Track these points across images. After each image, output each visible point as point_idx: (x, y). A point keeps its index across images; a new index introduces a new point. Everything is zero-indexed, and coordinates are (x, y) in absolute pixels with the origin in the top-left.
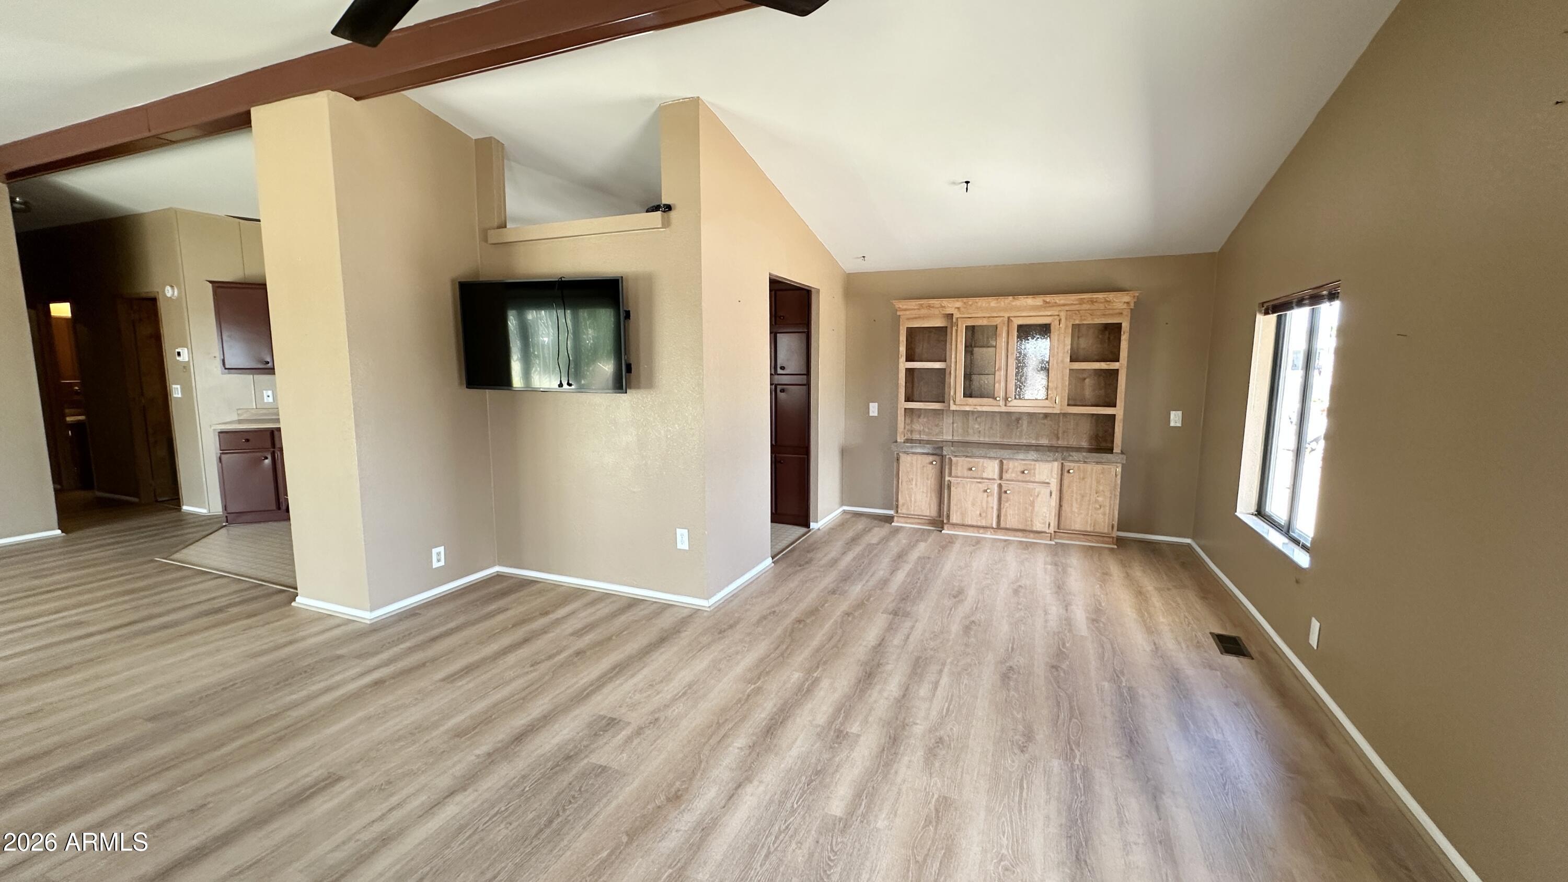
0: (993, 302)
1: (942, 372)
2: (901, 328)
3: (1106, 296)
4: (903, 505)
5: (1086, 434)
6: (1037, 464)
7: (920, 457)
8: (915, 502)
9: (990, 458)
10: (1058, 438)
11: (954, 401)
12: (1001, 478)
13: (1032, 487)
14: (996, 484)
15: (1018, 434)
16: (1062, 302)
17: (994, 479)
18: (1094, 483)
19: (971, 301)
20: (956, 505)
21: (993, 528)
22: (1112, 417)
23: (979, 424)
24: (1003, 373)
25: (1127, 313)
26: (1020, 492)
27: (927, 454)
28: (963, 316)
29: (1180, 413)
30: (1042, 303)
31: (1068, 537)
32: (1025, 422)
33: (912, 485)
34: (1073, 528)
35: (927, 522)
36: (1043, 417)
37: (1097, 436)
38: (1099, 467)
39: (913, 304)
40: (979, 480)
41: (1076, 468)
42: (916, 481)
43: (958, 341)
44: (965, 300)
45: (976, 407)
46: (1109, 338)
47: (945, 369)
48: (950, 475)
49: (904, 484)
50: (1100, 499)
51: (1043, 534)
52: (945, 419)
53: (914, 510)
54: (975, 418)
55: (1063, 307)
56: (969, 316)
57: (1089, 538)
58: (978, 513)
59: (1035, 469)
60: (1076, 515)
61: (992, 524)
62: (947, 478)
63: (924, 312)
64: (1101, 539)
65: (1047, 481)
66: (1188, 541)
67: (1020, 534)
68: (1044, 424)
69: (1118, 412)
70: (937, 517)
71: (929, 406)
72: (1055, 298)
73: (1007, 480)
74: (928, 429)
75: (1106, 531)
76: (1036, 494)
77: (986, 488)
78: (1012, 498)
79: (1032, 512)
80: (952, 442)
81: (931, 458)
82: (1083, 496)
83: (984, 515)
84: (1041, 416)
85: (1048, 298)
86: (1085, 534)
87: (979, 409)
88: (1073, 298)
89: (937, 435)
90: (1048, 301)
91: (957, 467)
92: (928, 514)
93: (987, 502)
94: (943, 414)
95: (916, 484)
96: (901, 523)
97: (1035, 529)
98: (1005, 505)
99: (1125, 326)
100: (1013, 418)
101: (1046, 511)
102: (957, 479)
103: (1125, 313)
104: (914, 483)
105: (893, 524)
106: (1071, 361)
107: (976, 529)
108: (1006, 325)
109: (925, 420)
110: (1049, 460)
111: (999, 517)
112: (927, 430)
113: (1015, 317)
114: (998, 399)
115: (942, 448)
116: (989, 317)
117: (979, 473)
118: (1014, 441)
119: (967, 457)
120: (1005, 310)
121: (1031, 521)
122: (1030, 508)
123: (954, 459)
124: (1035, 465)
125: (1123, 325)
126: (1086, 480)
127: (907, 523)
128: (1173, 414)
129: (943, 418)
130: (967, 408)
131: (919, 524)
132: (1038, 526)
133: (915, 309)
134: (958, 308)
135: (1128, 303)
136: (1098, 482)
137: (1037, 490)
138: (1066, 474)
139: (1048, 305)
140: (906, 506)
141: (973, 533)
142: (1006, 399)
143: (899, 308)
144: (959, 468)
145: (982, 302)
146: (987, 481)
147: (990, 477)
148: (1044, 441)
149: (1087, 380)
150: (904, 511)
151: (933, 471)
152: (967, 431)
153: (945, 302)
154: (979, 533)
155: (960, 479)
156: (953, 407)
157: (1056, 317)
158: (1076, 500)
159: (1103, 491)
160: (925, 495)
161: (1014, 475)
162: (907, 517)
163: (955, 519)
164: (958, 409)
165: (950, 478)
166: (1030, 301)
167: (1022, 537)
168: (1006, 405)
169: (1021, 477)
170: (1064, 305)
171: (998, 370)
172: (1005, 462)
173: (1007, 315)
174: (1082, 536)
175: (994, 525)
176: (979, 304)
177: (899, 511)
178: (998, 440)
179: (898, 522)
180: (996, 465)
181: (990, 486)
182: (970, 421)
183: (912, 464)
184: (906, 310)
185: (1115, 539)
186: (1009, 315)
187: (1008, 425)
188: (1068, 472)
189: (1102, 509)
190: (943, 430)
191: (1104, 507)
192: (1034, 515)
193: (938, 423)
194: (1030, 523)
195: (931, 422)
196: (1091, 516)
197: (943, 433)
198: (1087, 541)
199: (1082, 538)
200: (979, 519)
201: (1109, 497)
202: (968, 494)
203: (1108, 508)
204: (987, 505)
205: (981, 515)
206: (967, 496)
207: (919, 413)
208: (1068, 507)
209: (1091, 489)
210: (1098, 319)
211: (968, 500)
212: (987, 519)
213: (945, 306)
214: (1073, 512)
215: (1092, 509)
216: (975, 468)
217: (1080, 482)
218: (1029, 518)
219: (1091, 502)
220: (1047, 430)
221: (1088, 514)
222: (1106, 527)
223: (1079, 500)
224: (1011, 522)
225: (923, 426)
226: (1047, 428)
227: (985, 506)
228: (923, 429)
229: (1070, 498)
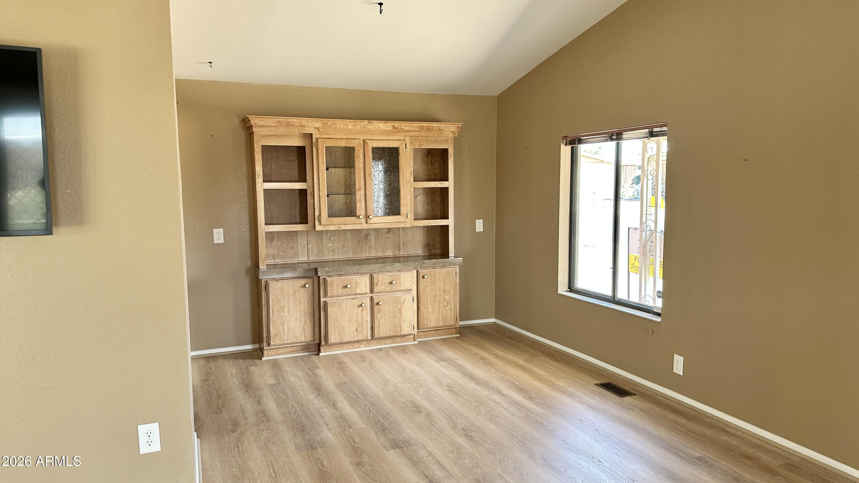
0: (350, 124)
1: (303, 193)
2: (255, 145)
3: (439, 125)
4: (276, 335)
6: (402, 274)
7: (291, 282)
8: (289, 330)
9: (361, 274)
10: (400, 251)
11: (320, 222)
12: (372, 291)
13: (399, 295)
14: (369, 298)
15: (368, 248)
16: (407, 128)
17: (367, 293)
18: (442, 284)
19: (330, 122)
20: (334, 325)
21: (369, 340)
22: (446, 227)
23: (333, 243)
24: (362, 192)
25: (451, 141)
26: (390, 302)
27: (298, 278)
28: (322, 136)
29: (481, 220)
30: (391, 129)
31: (424, 335)
32: (372, 238)
33: (284, 312)
34: (429, 326)
35: (299, 348)
36: (387, 232)
38: (445, 270)
39: (271, 121)
40: (352, 297)
41: (428, 274)
42: (289, 307)
43: (320, 161)
44: (325, 120)
45: (341, 226)
47: (306, 190)
48: (326, 296)
49: (276, 313)
50: (447, 297)
51: (408, 337)
52: (299, 241)
53: (288, 339)
54: (328, 237)
55: (408, 133)
56: (329, 137)
57: (439, 332)
58: (355, 328)
59: (400, 279)
60: (431, 314)
61: (368, 337)
62: (322, 300)
63: (282, 130)
64: (447, 331)
65: (410, 288)
66: (493, 320)
67: (390, 341)
68: (388, 238)
69: (450, 222)
70: (312, 341)
71: (292, 227)
72: (402, 124)
73: (378, 293)
74: (283, 252)
75: (453, 324)
76: (403, 302)
77: (360, 304)
78: (383, 308)
79: (400, 318)
81: (302, 282)
82: (435, 297)
83: (359, 329)
84: (386, 230)
85: (397, 124)
86: (437, 330)
87: (343, 227)
88: (416, 125)
89: (292, 257)
90: (396, 126)
91: (332, 286)
92: (303, 340)
93: (362, 316)
94: (297, 236)
95: (289, 311)
96: (274, 355)
97: (403, 333)
98: (377, 316)
99: (451, 151)
100: (363, 235)
101: (411, 315)
102: (332, 298)
104: (286, 310)
105: (263, 359)
106: (415, 181)
107: (351, 345)
108: (362, 147)
109: (279, 243)
110: (410, 269)
111: (372, 328)
112: (281, 253)
113: (369, 140)
114: (361, 217)
115: (316, 270)
116: (347, 139)
117: (353, 290)
118: (365, 255)
119: (340, 275)
120: (361, 133)
121: (400, 327)
122: (399, 315)
123: (329, 279)
124: (399, 275)
125: (449, 150)
126: (436, 282)
127: (278, 354)
128: (477, 221)
129: (297, 239)
130: (332, 228)
131: (291, 352)
132: (406, 330)
133: (273, 127)
134: (317, 128)
135: (452, 132)
136: (445, 283)
137: (403, 297)
138: (421, 279)
139: (396, 130)
140: (278, 337)
141: (349, 349)
142: (367, 217)
143: (256, 124)
144: (335, 288)
145: (340, 123)
146: (360, 296)
147: (363, 292)
148: (389, 253)
149: (418, 197)
150: (277, 342)
151: (305, 295)
153: (304, 121)
154: (354, 348)
155: (334, 298)
156: (318, 228)
157: (403, 142)
158: (430, 301)
159: (448, 290)
160: (298, 320)
161: (383, 287)
162: (282, 346)
163: (333, 338)
164: (323, 229)
165: (325, 299)
166: (382, 126)
167: (392, 343)
168: (366, 223)
169: (389, 288)
170: (408, 131)
171: (358, 190)
172: (375, 276)
173: (362, 138)
174: (434, 332)
175: (369, 338)
176: (338, 126)
177: (272, 343)
179: (267, 356)
180: (368, 280)
181: (364, 301)
183: (282, 290)
184: (262, 126)
185: (457, 329)
186: (364, 139)
187: (359, 242)
188: (423, 277)
189: (449, 305)
190: (298, 252)
191: (450, 303)
192: (401, 320)
193: (293, 245)
194: (399, 329)
195: (285, 245)
196: (442, 313)
197: (298, 255)
198: (438, 335)
199: (434, 334)
200: (355, 334)
201: (453, 295)
202: (344, 312)
203: (453, 304)
204: (362, 319)
205: (357, 329)
206: (344, 313)
207: (272, 236)
208: (425, 308)
209: (440, 290)
210: (432, 144)
211: (345, 318)
212: (363, 332)
213: (305, 125)
214: (428, 312)
215: (442, 307)
216: (349, 286)
217: (432, 285)
218: (398, 324)
219: (441, 301)
220: (391, 243)
221: (439, 311)
222: (451, 320)
223: (432, 301)
224: (383, 331)
225: (277, 249)
226: (391, 241)
227: (360, 321)
228: (277, 253)
229: (426, 301)
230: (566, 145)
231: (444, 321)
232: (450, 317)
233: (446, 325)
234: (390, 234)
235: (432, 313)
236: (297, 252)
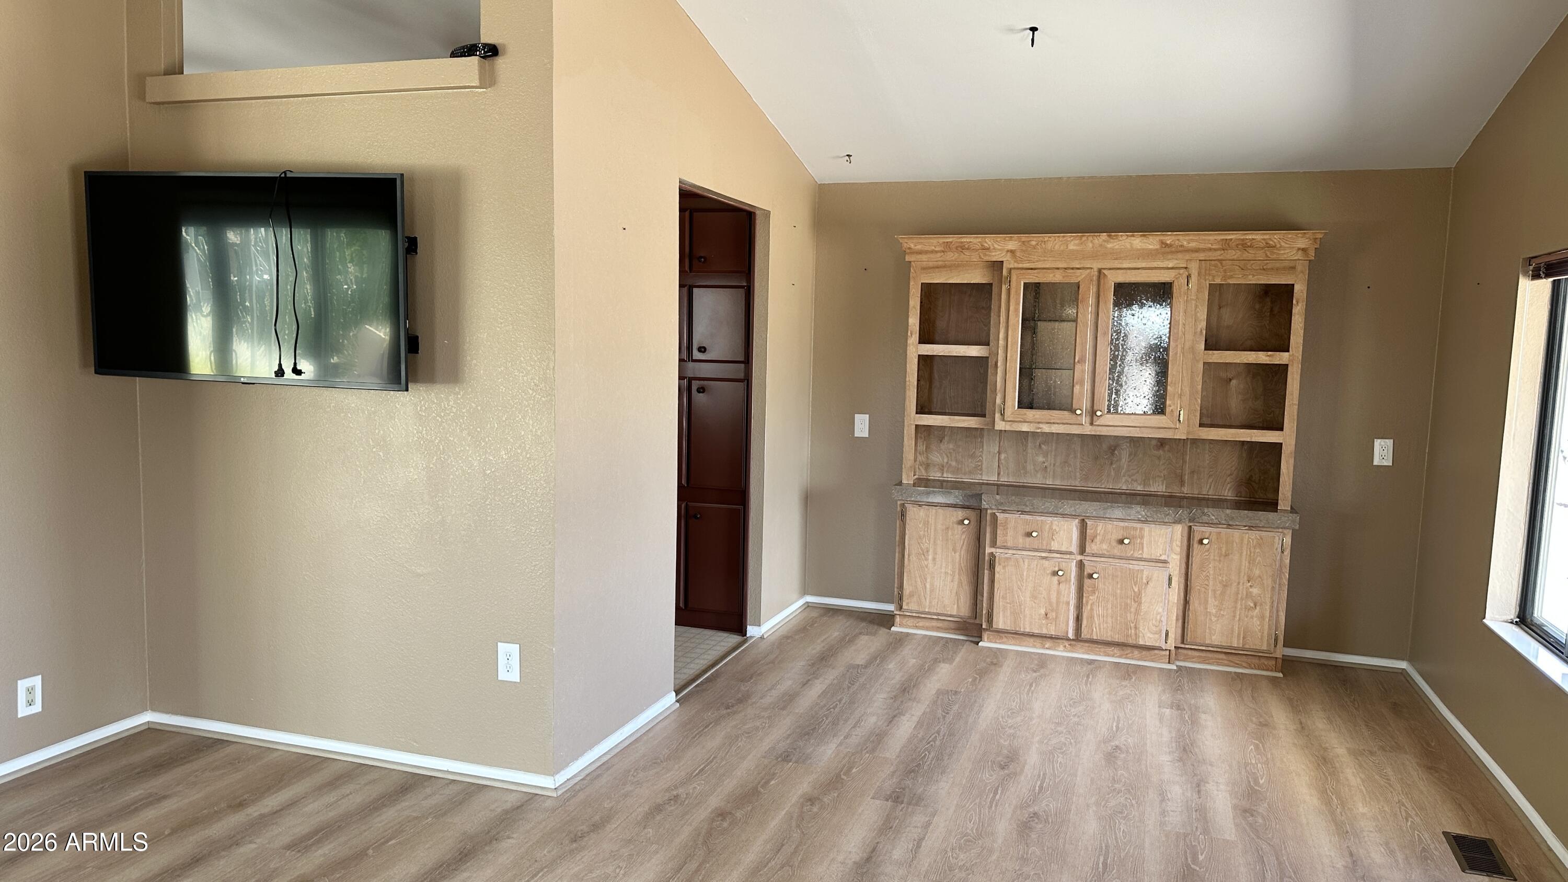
0: (1072, 243)
1: (982, 362)
2: (912, 283)
3: (1266, 237)
4: (911, 595)
5: (1231, 475)
6: (1147, 528)
7: (941, 511)
8: (932, 591)
9: (1064, 515)
10: (1182, 483)
11: (1002, 415)
12: (1082, 550)
13: (1137, 568)
14: (1074, 564)
15: (1113, 473)
16: (1193, 245)
17: (1071, 553)
18: (1245, 563)
19: (1034, 239)
20: (1004, 598)
21: (1068, 639)
22: (1277, 448)
23: (1046, 455)
24: (1087, 366)
25: (1302, 267)
26: (1117, 576)
27: (954, 506)
28: (1020, 266)
29: (1390, 442)
30: (1158, 247)
31: (1200, 657)
32: (1124, 455)
33: (927, 559)
34: (1208, 642)
35: (952, 625)
36: (1157, 446)
37: (1250, 479)
38: (1254, 535)
39: (934, 242)
40: (1044, 555)
41: (1214, 537)
42: (935, 553)
43: (1012, 308)
44: (1024, 237)
45: (1041, 426)
46: (1272, 310)
47: (988, 357)
48: (994, 544)
49: (914, 558)
50: (1255, 591)
51: (1156, 652)
52: (985, 447)
53: (929, 605)
54: (1038, 444)
55: (1195, 255)
56: (1032, 265)
57: (1231, 658)
58: (1043, 611)
59: (1142, 537)
60: (1214, 619)
61: (1067, 632)
62: (988, 550)
63: (951, 256)
64: (1256, 661)
65: (1163, 558)
66: (1402, 664)
67: (1116, 651)
68: (1159, 458)
69: (1286, 438)
70: (970, 618)
71: (959, 421)
72: (1181, 238)
73: (1093, 555)
74: (956, 461)
75: (1265, 647)
76: (1145, 581)
77: (1057, 569)
78: (1101, 586)
79: (1137, 612)
80: (998, 485)
81: (960, 514)
82: (1225, 586)
83: (1052, 615)
84: (1154, 442)
85: (1169, 238)
86: (1229, 653)
87: (1046, 429)
88: (1212, 238)
89: (970, 472)
90: (1168, 242)
91: (1006, 529)
92: (955, 613)
93: (1059, 593)
94: (982, 436)
95: (934, 559)
96: (910, 627)
97: (1141, 642)
98: (1090, 599)
99: (1300, 290)
100: (1105, 446)
101: (1160, 610)
102: (1006, 551)
103: (1299, 268)
104: (930, 557)
105: (893, 629)
106: (1208, 347)
107: (1038, 640)
108: (1095, 283)
109: (951, 446)
110: (1166, 520)
111: (1078, 619)
112: (954, 464)
113: (1110, 269)
114: (1078, 412)
115: (979, 496)
116: (1066, 269)
117: (1044, 543)
118: (1105, 485)
119: (1023, 512)
120: (1094, 256)
121: (1136, 628)
122: (1135, 605)
123: (1000, 516)
124: (1141, 529)
125: (1297, 288)
126: (1230, 556)
127: (917, 627)
128: (1378, 443)
129: (982, 442)
130: (1025, 428)
131: (938, 629)
132: (1148, 638)
133: (937, 252)
134: (1012, 252)
135: (1304, 250)
136: (1251, 561)
137: (1145, 573)
138: (1196, 545)
139: (1167, 250)
140: (915, 599)
141: (1034, 646)
142: (1092, 413)
143: (910, 248)
144: (1010, 533)
145: (1054, 242)
146: (1058, 555)
147: (1064, 549)
148: (1158, 487)
149: (1234, 382)
150: (913, 606)
151: (964, 537)
152: (1024, 468)
153: (989, 241)
154: (1043, 647)
155: (1010, 551)
156: (1000, 425)
157: (1182, 271)
158: (1214, 591)
159: (1260, 577)
160: (949, 578)
161: (1105, 546)
162: (919, 616)
163: (1000, 621)
164: (1008, 428)
165: (993, 550)
166: (1137, 242)
167: (1120, 657)
168: (1092, 424)
169: (1117, 550)
170: (1197, 250)
171: (1078, 362)
172: (1089, 522)
173: (1096, 265)
174: (1223, 656)
175: (1071, 635)
176: (1049, 246)
177: (905, 607)
178: (1077, 483)
179: (901, 625)
180: (1075, 529)
181: (1063, 565)
182: (1030, 451)
183: (926, 523)
184: (920, 252)
185: (1280, 661)
186: (1100, 267)
187: (1096, 458)
188: (1201, 542)
189: (1258, 608)
190: (982, 465)
191: (1261, 605)
192: (1140, 617)
193: (974, 452)
194: (1133, 631)
195: (960, 450)
196: (1239, 620)
197: (981, 470)
198: (1232, 664)
199: (1222, 659)
200: (1044, 622)
201: (1270, 588)
202: (1025, 578)
203: (1268, 607)
204: (1058, 598)
205: (1046, 615)
206: (1024, 581)
207: (941, 433)
208: (1200, 604)
209: (1239, 573)
210: (1254, 276)
211: (1025, 589)
212: (1058, 622)
213: (990, 248)
214: (1207, 614)
215: (1241, 609)
216: (1037, 533)
217: (1220, 560)
218: (1133, 623)
219: (1240, 596)
220: (1163, 467)
221: (1234, 616)
222: (1262, 639)
223: (1218, 593)
224: (1100, 629)
225: (947, 456)
226: (1163, 464)
227: (1054, 600)
228: (947, 463)
229: (1203, 589)
231: (1244, 638)
232: (1260, 634)
233: (1247, 646)
234: (1164, 451)
235: (1216, 617)
236: (979, 464)
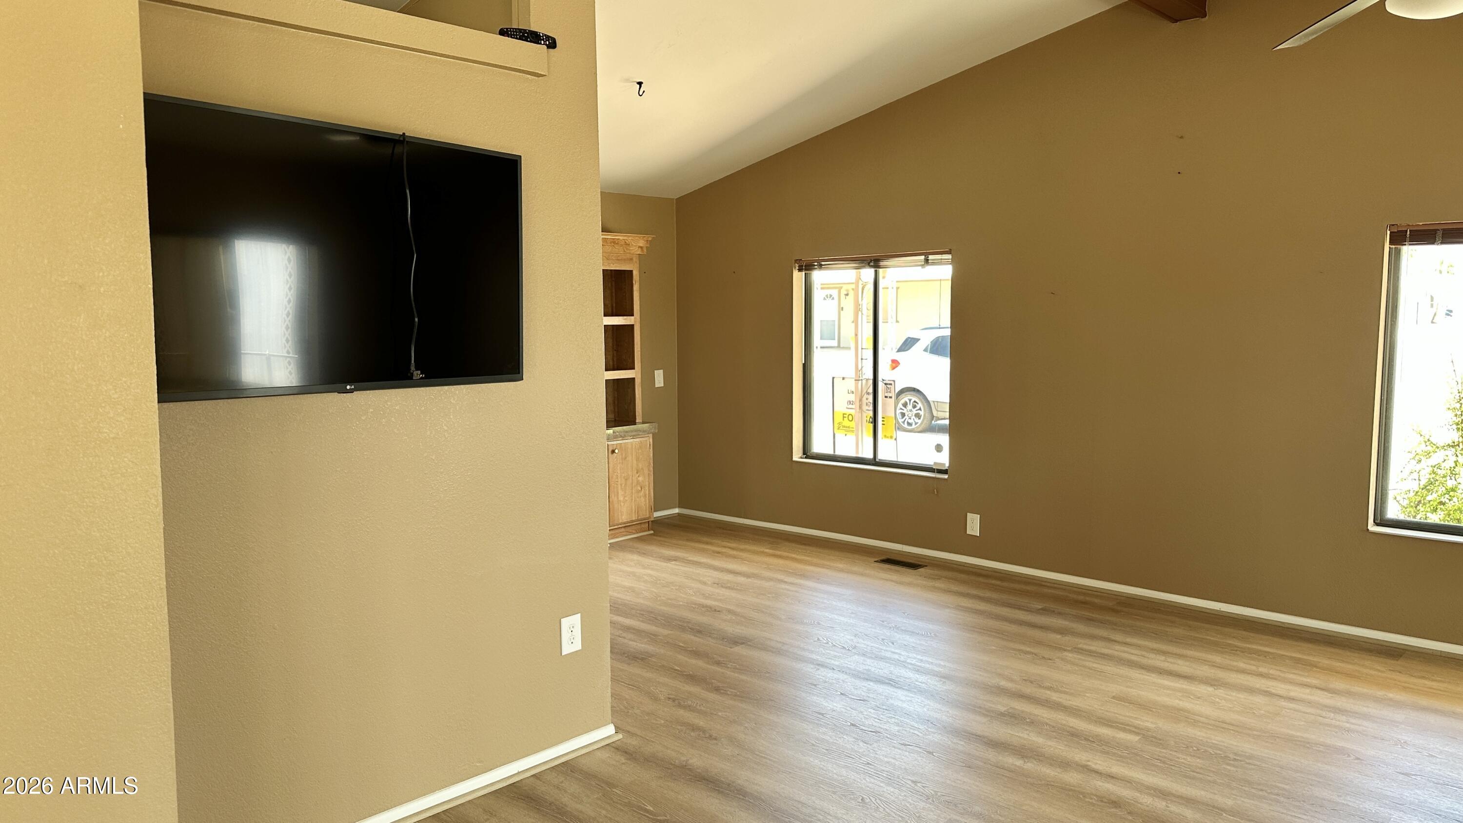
18: (635, 462)
22: (632, 382)
25: (638, 259)
29: (661, 371)
34: (620, 521)
38: (632, 441)
41: (618, 447)
50: (640, 479)
57: (628, 529)
60: (622, 504)
64: (639, 527)
66: (676, 511)
69: (636, 374)
75: (646, 516)
82: (626, 480)
86: (628, 526)
99: (636, 274)
103: (634, 259)
125: (634, 273)
126: (627, 459)
128: (657, 373)
135: (641, 247)
136: (637, 460)
138: (610, 455)
158: (621, 485)
159: (641, 469)
174: (623, 530)
185: (650, 522)
188: (614, 452)
189: (642, 490)
191: (644, 487)
196: (634, 501)
198: (628, 533)
199: (623, 532)
201: (646, 475)
203: (647, 488)
208: (615, 496)
209: (632, 468)
210: (613, 264)
214: (619, 501)
215: (635, 493)
217: (622, 463)
219: (634, 484)
221: (632, 499)
222: (646, 510)
223: (623, 485)
229: (616, 485)
230: (800, 270)
231: (638, 512)
232: (645, 507)
233: (639, 518)
235: (623, 502)
